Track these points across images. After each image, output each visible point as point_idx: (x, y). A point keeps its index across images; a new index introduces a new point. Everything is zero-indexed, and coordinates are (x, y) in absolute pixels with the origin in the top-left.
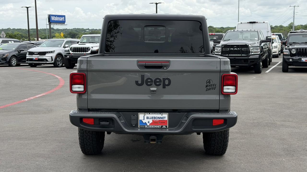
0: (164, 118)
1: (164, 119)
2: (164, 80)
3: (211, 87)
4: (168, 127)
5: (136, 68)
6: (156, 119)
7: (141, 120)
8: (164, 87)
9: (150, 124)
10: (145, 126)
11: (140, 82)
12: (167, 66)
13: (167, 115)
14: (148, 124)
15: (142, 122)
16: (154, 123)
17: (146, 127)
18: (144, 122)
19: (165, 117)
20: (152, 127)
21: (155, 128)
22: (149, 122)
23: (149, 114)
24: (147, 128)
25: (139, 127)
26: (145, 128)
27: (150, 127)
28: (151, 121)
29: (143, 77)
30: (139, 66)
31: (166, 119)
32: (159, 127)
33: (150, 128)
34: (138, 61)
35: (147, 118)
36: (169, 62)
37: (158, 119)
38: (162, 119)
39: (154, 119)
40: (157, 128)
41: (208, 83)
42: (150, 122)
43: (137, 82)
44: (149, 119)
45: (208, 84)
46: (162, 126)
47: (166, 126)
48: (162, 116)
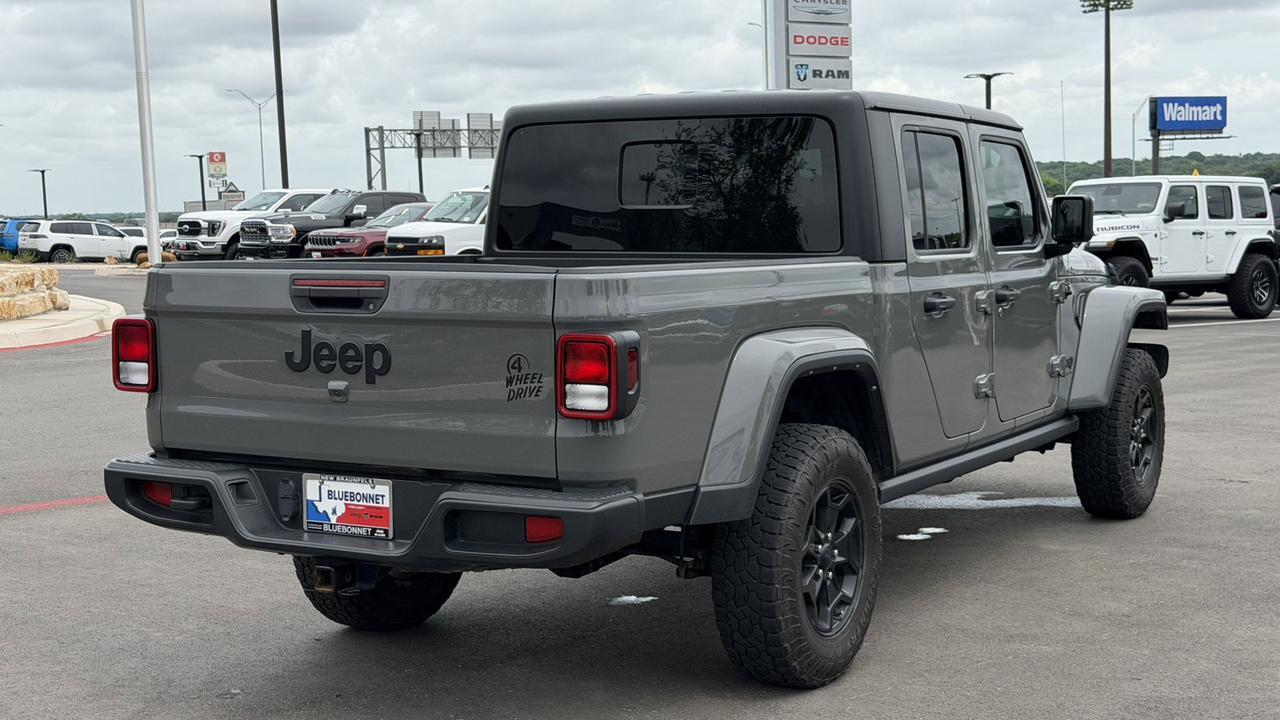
0: (380, 501)
1: (380, 505)
2: (371, 349)
3: (524, 386)
4: (391, 536)
5: (285, 303)
6: (355, 502)
7: (312, 502)
8: (370, 380)
9: (338, 520)
10: (322, 524)
11: (297, 359)
12: (379, 299)
13: (387, 487)
14: (333, 520)
15: (316, 508)
16: (351, 515)
17: (326, 528)
18: (320, 510)
19: (383, 496)
20: (345, 530)
21: (353, 536)
22: (334, 512)
23: (335, 479)
24: (328, 533)
25: (305, 527)
26: (322, 532)
27: (338, 528)
28: (341, 510)
29: (306, 335)
30: (296, 297)
31: (387, 503)
32: (363, 532)
33: (337, 534)
34: (294, 280)
35: (331, 495)
36: (385, 282)
37: (361, 503)
38: (375, 505)
39: (349, 502)
40: (359, 536)
41: (513, 368)
42: (339, 513)
43: (289, 356)
44: (336, 499)
45: (514, 372)
46: (374, 531)
47: (386, 532)
48: (373, 492)
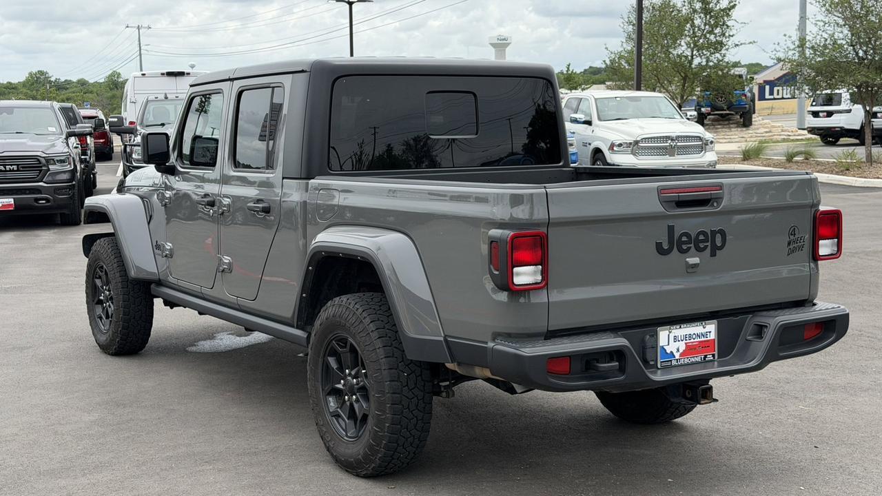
0: (709, 336)
1: (709, 338)
2: (714, 233)
3: (796, 245)
4: (716, 357)
5: (659, 208)
6: (692, 340)
7: (663, 347)
8: (713, 254)
9: (681, 355)
10: (671, 361)
11: (666, 246)
12: (718, 199)
13: (713, 326)
14: (677, 356)
15: (665, 350)
16: (690, 350)
17: (674, 363)
18: (668, 352)
19: (710, 332)
20: (687, 361)
21: (693, 364)
22: (678, 350)
23: (680, 327)
24: (675, 366)
25: (659, 366)
26: (671, 366)
27: (682, 361)
28: (682, 347)
29: (671, 229)
30: (665, 202)
31: (713, 336)
32: (698, 359)
33: (682, 365)
34: (660, 191)
35: (676, 339)
36: (720, 187)
37: (696, 340)
38: (705, 339)
39: (688, 341)
40: (697, 363)
41: (792, 235)
42: (681, 351)
43: (659, 248)
44: (679, 341)
45: (792, 237)
46: (706, 356)
47: (713, 355)
48: (704, 331)
